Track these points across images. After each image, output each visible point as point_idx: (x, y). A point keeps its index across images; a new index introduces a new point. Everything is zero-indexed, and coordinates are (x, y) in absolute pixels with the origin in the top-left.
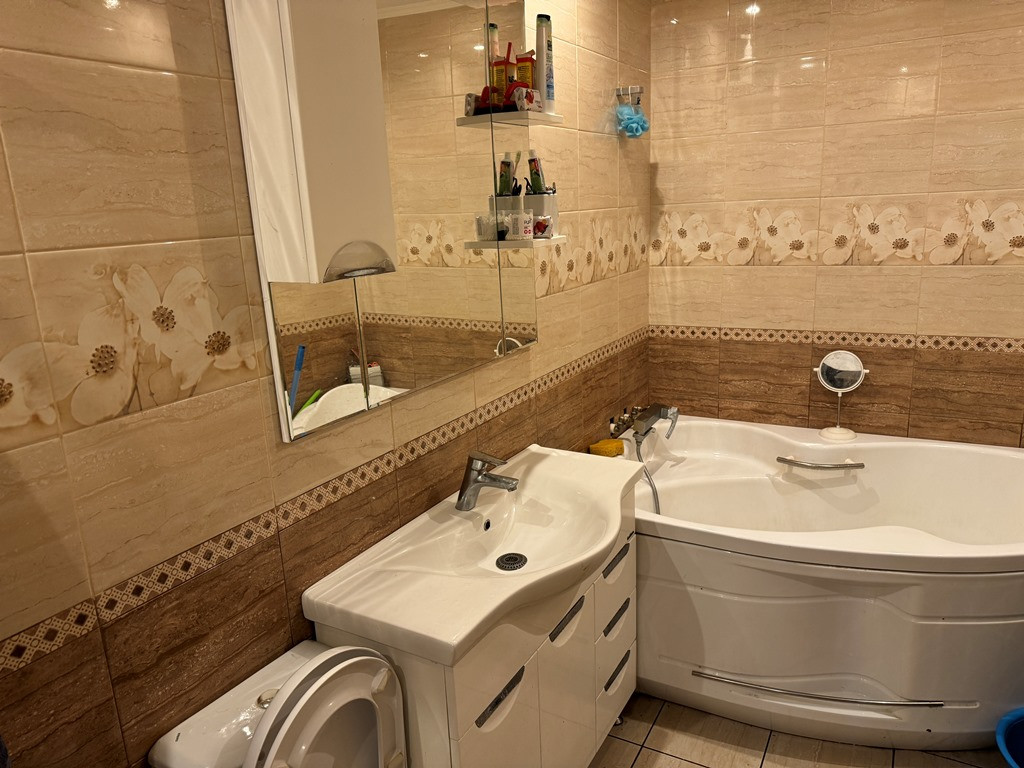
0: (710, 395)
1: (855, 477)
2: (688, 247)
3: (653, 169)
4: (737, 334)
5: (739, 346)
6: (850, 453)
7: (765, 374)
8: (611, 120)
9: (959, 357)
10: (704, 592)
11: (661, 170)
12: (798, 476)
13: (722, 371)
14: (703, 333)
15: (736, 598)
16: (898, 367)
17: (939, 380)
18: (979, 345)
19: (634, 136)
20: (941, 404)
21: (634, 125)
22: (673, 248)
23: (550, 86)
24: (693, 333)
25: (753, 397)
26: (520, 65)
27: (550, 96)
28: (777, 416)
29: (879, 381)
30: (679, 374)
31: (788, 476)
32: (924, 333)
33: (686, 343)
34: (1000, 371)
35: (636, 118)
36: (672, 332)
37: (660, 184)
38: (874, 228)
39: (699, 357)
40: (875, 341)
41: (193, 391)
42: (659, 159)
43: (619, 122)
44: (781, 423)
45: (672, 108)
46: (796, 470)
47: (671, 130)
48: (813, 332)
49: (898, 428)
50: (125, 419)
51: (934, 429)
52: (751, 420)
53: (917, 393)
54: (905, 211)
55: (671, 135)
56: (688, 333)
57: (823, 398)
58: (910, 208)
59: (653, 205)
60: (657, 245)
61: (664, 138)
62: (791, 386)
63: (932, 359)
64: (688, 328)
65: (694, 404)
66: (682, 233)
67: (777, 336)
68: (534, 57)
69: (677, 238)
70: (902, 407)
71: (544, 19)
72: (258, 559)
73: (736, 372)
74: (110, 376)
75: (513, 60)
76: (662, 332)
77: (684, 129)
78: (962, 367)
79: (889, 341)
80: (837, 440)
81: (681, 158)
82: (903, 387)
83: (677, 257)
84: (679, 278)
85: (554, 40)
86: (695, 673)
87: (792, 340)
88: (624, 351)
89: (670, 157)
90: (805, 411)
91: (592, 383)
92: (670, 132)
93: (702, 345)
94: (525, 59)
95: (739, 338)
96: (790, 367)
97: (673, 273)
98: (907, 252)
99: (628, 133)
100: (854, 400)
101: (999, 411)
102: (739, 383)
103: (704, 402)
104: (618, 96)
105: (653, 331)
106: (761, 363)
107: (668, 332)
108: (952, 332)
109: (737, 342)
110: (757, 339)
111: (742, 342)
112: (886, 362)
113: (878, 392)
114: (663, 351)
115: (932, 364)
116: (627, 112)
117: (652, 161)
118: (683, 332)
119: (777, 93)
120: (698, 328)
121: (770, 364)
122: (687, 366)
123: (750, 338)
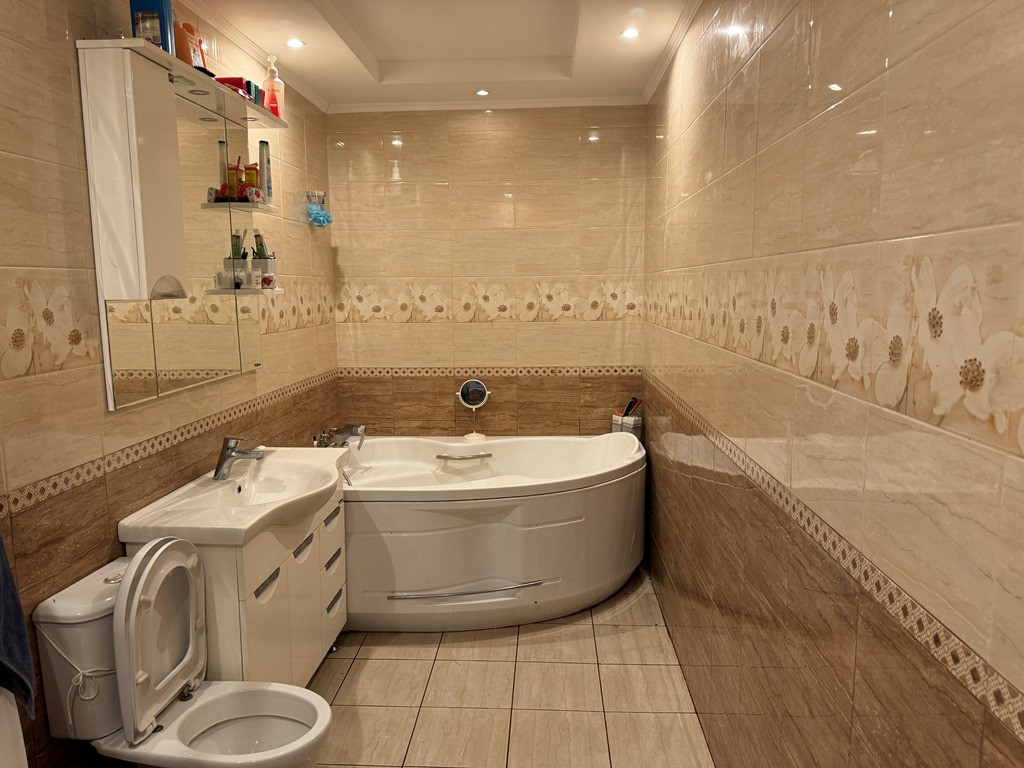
0: (388, 419)
1: (487, 465)
2: (365, 309)
3: (334, 251)
4: (404, 372)
5: (406, 381)
6: (483, 447)
7: (425, 399)
8: (303, 213)
9: (542, 380)
10: (394, 535)
11: (340, 252)
12: (451, 467)
13: (395, 400)
14: (380, 372)
15: (414, 535)
16: (508, 389)
17: (533, 396)
18: (552, 372)
19: (321, 226)
20: (534, 412)
21: (321, 218)
22: (353, 309)
23: (269, 188)
24: (372, 372)
25: (418, 417)
26: (248, 171)
27: (270, 194)
28: (436, 430)
29: (498, 399)
30: (363, 405)
31: (445, 469)
32: (521, 366)
33: (367, 381)
34: (564, 388)
35: (322, 213)
36: (357, 372)
37: (341, 262)
38: (486, 298)
39: (378, 390)
40: (493, 372)
41: (61, 367)
42: (338, 244)
43: (310, 215)
44: (438, 435)
45: (346, 207)
46: (450, 463)
47: (346, 224)
48: (454, 368)
49: (511, 430)
50: (27, 378)
51: (532, 429)
52: (417, 435)
53: (521, 406)
54: (503, 287)
55: (346, 227)
56: (369, 373)
57: (464, 414)
58: (506, 285)
59: (336, 278)
60: (341, 307)
61: (342, 229)
62: (442, 408)
63: (527, 382)
64: (368, 369)
65: (376, 426)
66: (360, 299)
67: (431, 372)
68: (258, 168)
69: (356, 302)
70: (513, 416)
71: (264, 143)
72: (94, 491)
73: (405, 400)
74: (21, 349)
75: (242, 167)
76: (349, 373)
77: (355, 224)
78: (544, 387)
79: (501, 372)
80: (475, 440)
81: (355, 244)
82: (512, 402)
83: (357, 316)
84: (359, 332)
85: (271, 158)
86: (389, 598)
87: (441, 375)
88: (321, 385)
89: (346, 243)
90: (453, 425)
91: (300, 406)
92: (346, 225)
93: (380, 381)
94: (250, 169)
95: (405, 375)
96: (441, 394)
97: (355, 328)
98: (506, 314)
99: (317, 222)
100: (483, 413)
101: (567, 413)
102: (408, 408)
103: (383, 425)
104: (308, 196)
105: (341, 372)
106: (422, 392)
107: (353, 373)
108: (537, 365)
109: (404, 378)
110: (418, 375)
111: (408, 377)
112: (500, 386)
113: (497, 407)
114: (350, 387)
115: (527, 386)
116: (315, 209)
117: (333, 245)
118: (365, 372)
119: (419, 204)
120: (376, 369)
121: (428, 393)
122: (369, 397)
123: (413, 375)
